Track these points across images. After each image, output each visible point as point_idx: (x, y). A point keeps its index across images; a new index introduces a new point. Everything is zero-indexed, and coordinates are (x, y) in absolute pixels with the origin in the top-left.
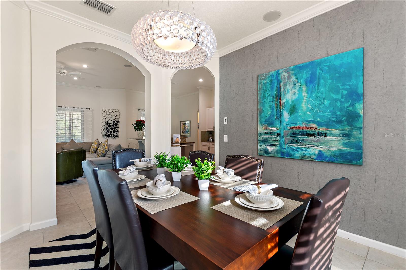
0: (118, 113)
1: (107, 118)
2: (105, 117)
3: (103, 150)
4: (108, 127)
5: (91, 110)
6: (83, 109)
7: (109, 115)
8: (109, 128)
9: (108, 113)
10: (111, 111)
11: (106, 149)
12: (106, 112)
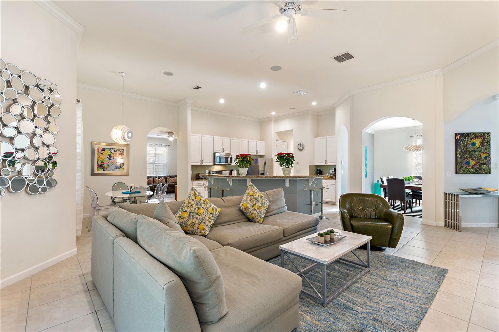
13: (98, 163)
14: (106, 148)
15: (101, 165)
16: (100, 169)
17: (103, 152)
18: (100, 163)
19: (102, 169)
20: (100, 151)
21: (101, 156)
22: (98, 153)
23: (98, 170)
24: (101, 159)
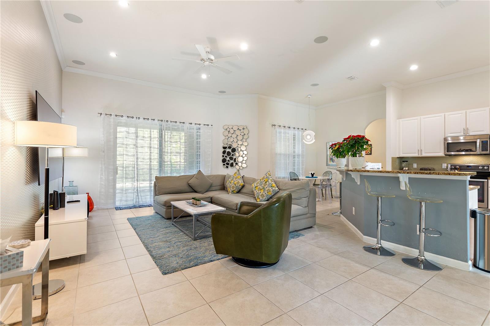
0: (246, 132)
1: (229, 138)
2: (227, 137)
3: (269, 191)
4: (231, 152)
5: (210, 126)
6: (201, 126)
7: (233, 135)
8: (233, 153)
9: (232, 131)
10: (235, 128)
11: (273, 188)
12: (228, 130)
13: (330, 157)
19: (332, 161)
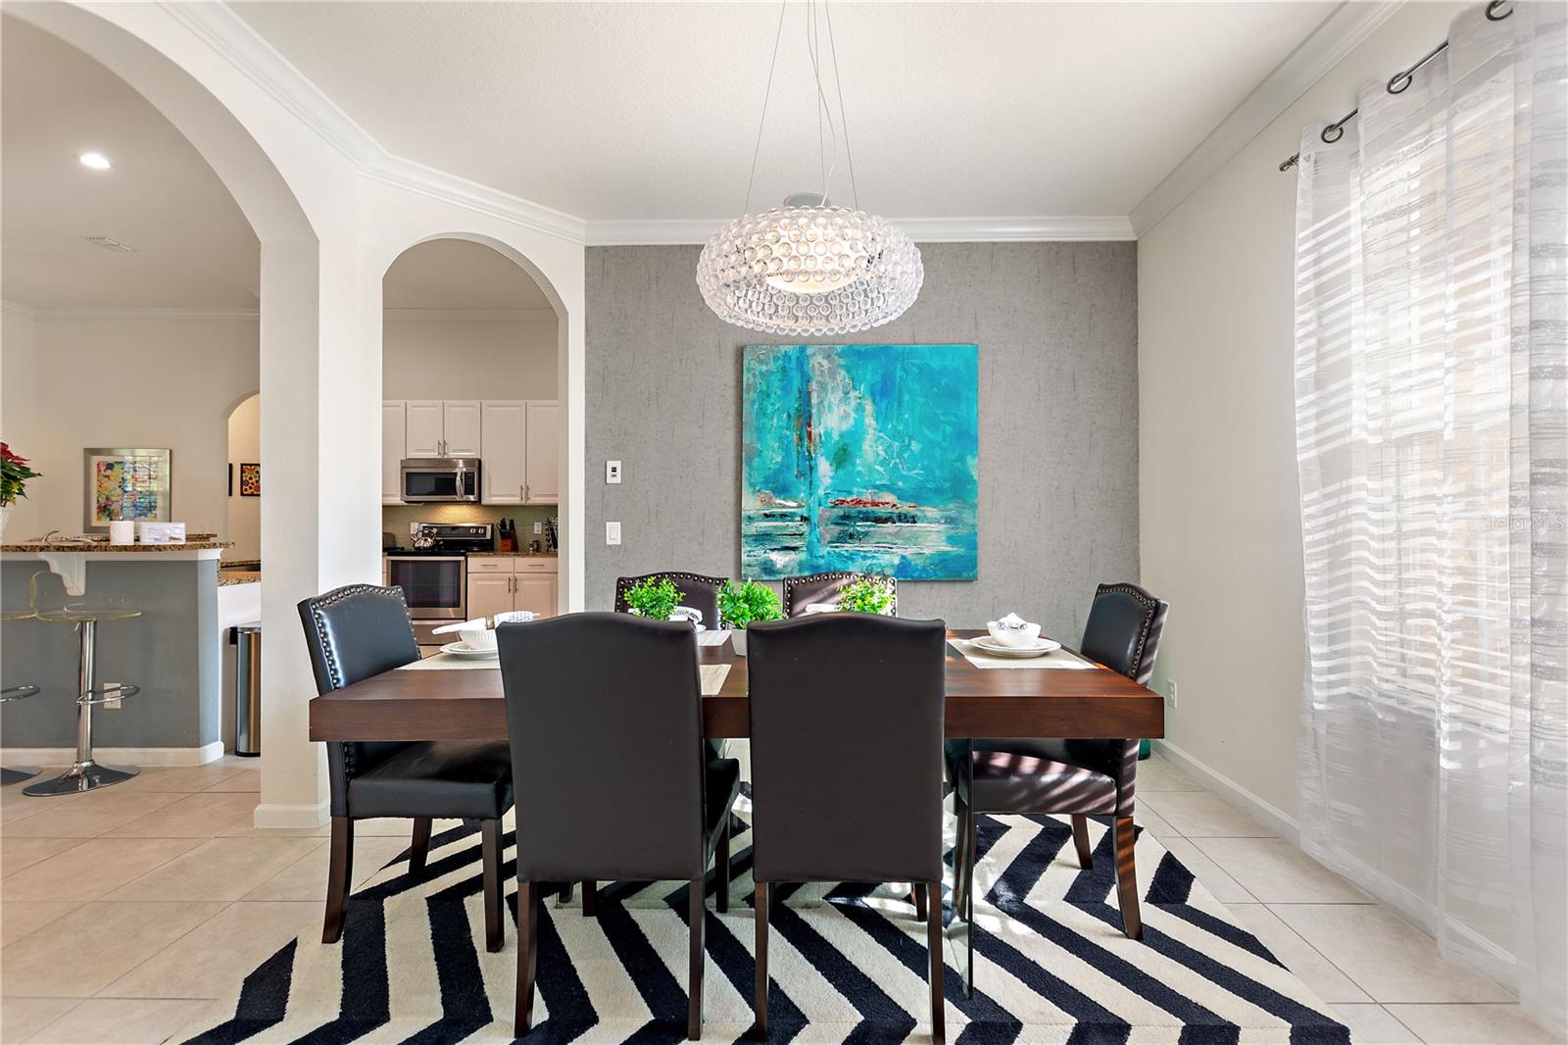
13: (98, 501)
14: (116, 462)
15: (105, 507)
16: (103, 518)
17: (109, 472)
18: (103, 501)
19: (108, 516)
20: (103, 472)
21: (107, 484)
22: (98, 475)
23: (99, 519)
24: (106, 490)
